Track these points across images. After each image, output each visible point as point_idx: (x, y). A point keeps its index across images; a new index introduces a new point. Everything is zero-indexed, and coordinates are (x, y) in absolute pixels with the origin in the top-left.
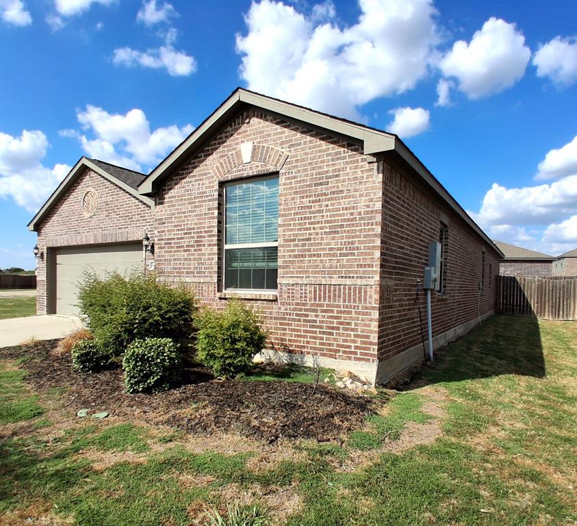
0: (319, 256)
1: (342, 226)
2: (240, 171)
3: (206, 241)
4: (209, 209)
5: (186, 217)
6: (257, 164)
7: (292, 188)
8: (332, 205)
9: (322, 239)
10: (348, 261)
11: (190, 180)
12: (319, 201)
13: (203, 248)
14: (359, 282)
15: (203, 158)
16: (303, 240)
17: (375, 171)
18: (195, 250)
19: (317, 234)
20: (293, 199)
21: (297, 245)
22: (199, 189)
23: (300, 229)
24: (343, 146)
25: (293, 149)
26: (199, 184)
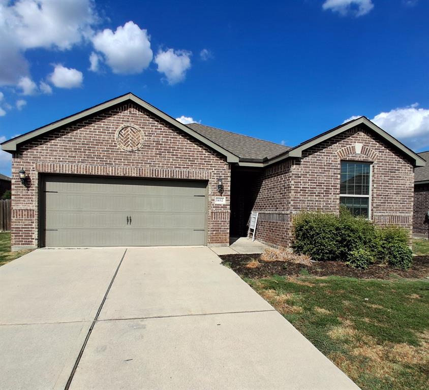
0: (391, 203)
1: (401, 192)
2: (354, 157)
3: (332, 191)
4: (334, 174)
5: (317, 175)
6: (363, 155)
7: (380, 171)
8: (397, 182)
9: (393, 196)
10: (403, 206)
11: (320, 154)
12: (392, 179)
13: (330, 195)
14: (407, 214)
15: (330, 144)
16: (385, 196)
17: (412, 172)
18: (324, 196)
19: (391, 194)
20: (381, 176)
21: (382, 198)
22: (327, 161)
23: (384, 191)
24: (401, 158)
25: (380, 153)
26: (327, 158)
